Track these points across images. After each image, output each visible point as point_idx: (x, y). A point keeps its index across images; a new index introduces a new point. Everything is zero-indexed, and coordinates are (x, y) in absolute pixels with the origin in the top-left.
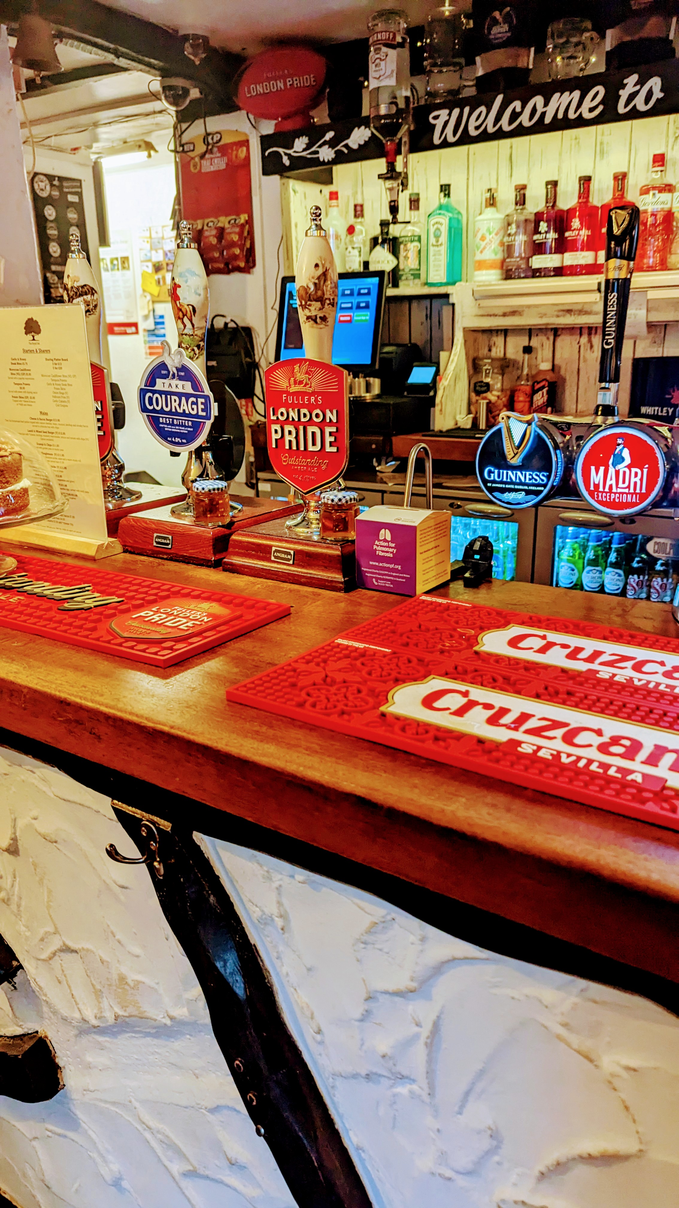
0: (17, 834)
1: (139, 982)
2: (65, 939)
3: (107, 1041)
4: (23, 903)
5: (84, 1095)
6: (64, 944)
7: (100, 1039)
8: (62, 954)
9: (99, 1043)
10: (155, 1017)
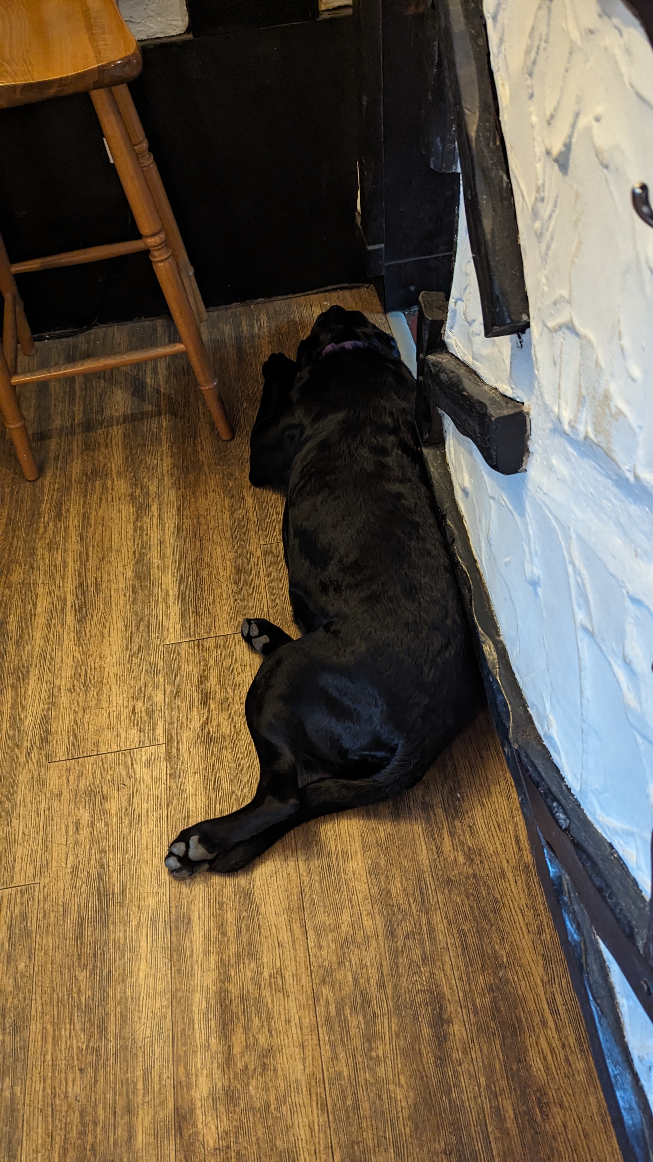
0: (574, 140)
1: (621, 413)
2: (573, 314)
3: (573, 454)
4: (553, 246)
5: (537, 491)
6: (572, 322)
7: (570, 449)
8: (567, 332)
9: (567, 452)
10: (620, 464)
